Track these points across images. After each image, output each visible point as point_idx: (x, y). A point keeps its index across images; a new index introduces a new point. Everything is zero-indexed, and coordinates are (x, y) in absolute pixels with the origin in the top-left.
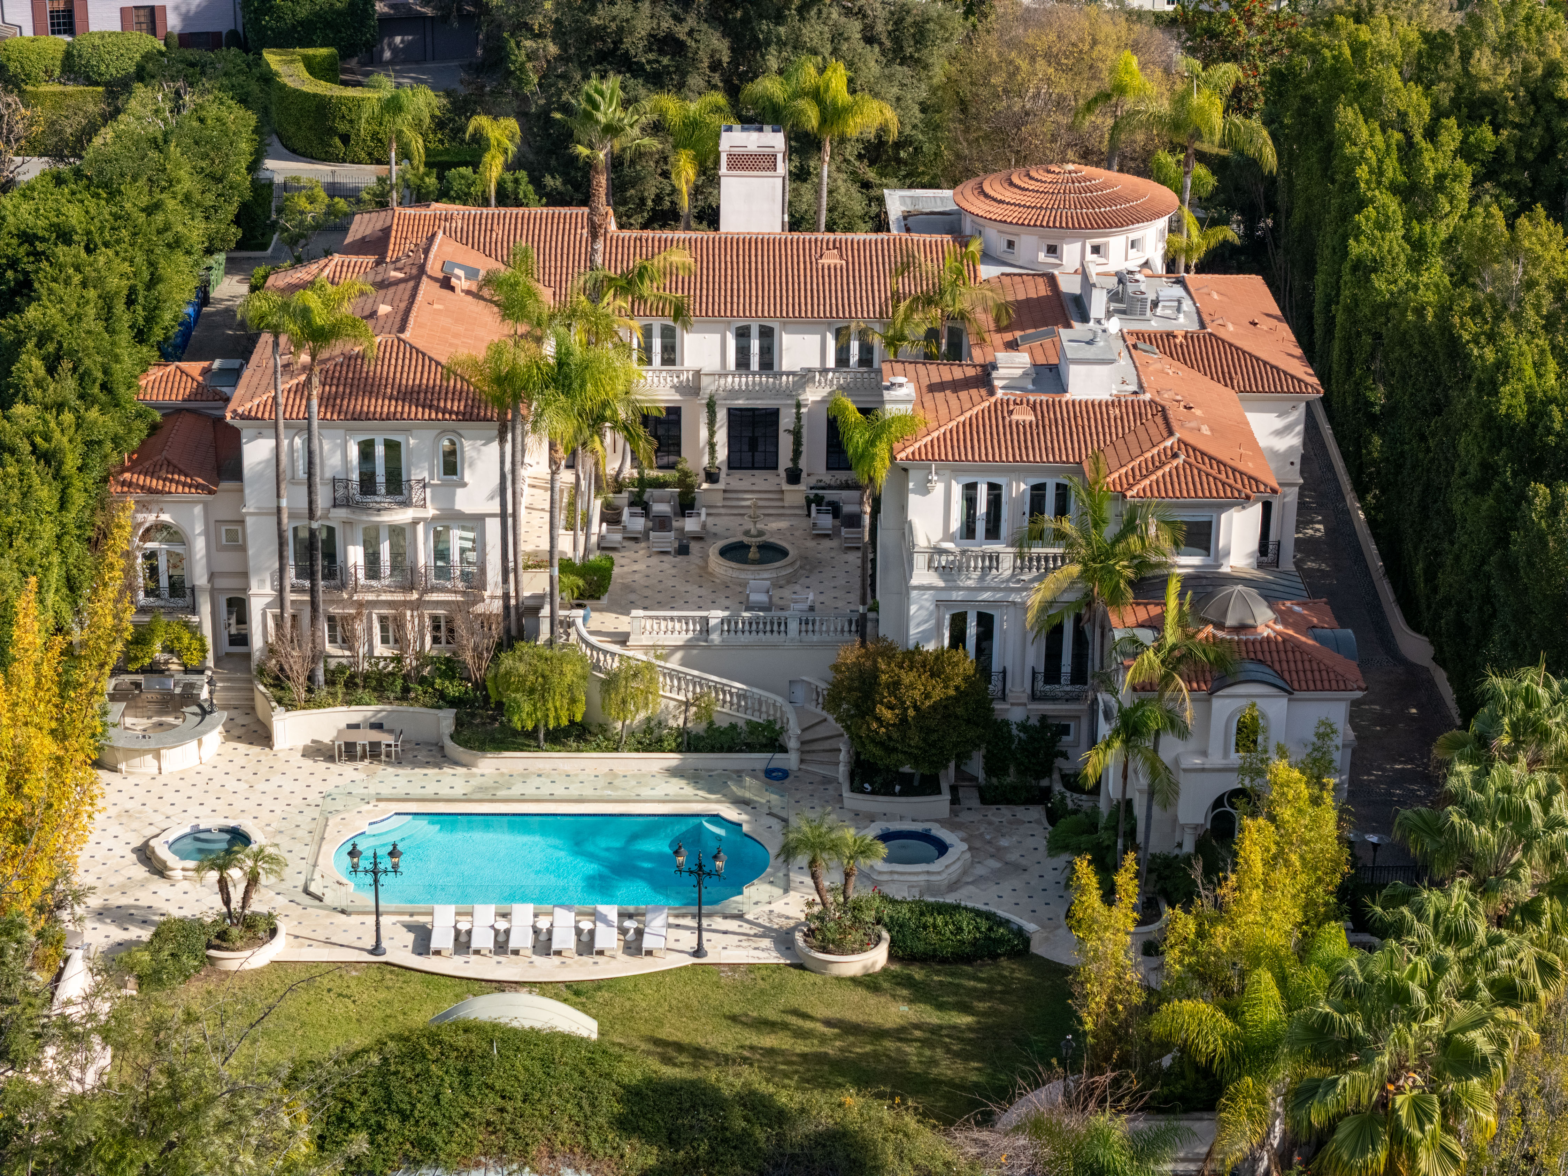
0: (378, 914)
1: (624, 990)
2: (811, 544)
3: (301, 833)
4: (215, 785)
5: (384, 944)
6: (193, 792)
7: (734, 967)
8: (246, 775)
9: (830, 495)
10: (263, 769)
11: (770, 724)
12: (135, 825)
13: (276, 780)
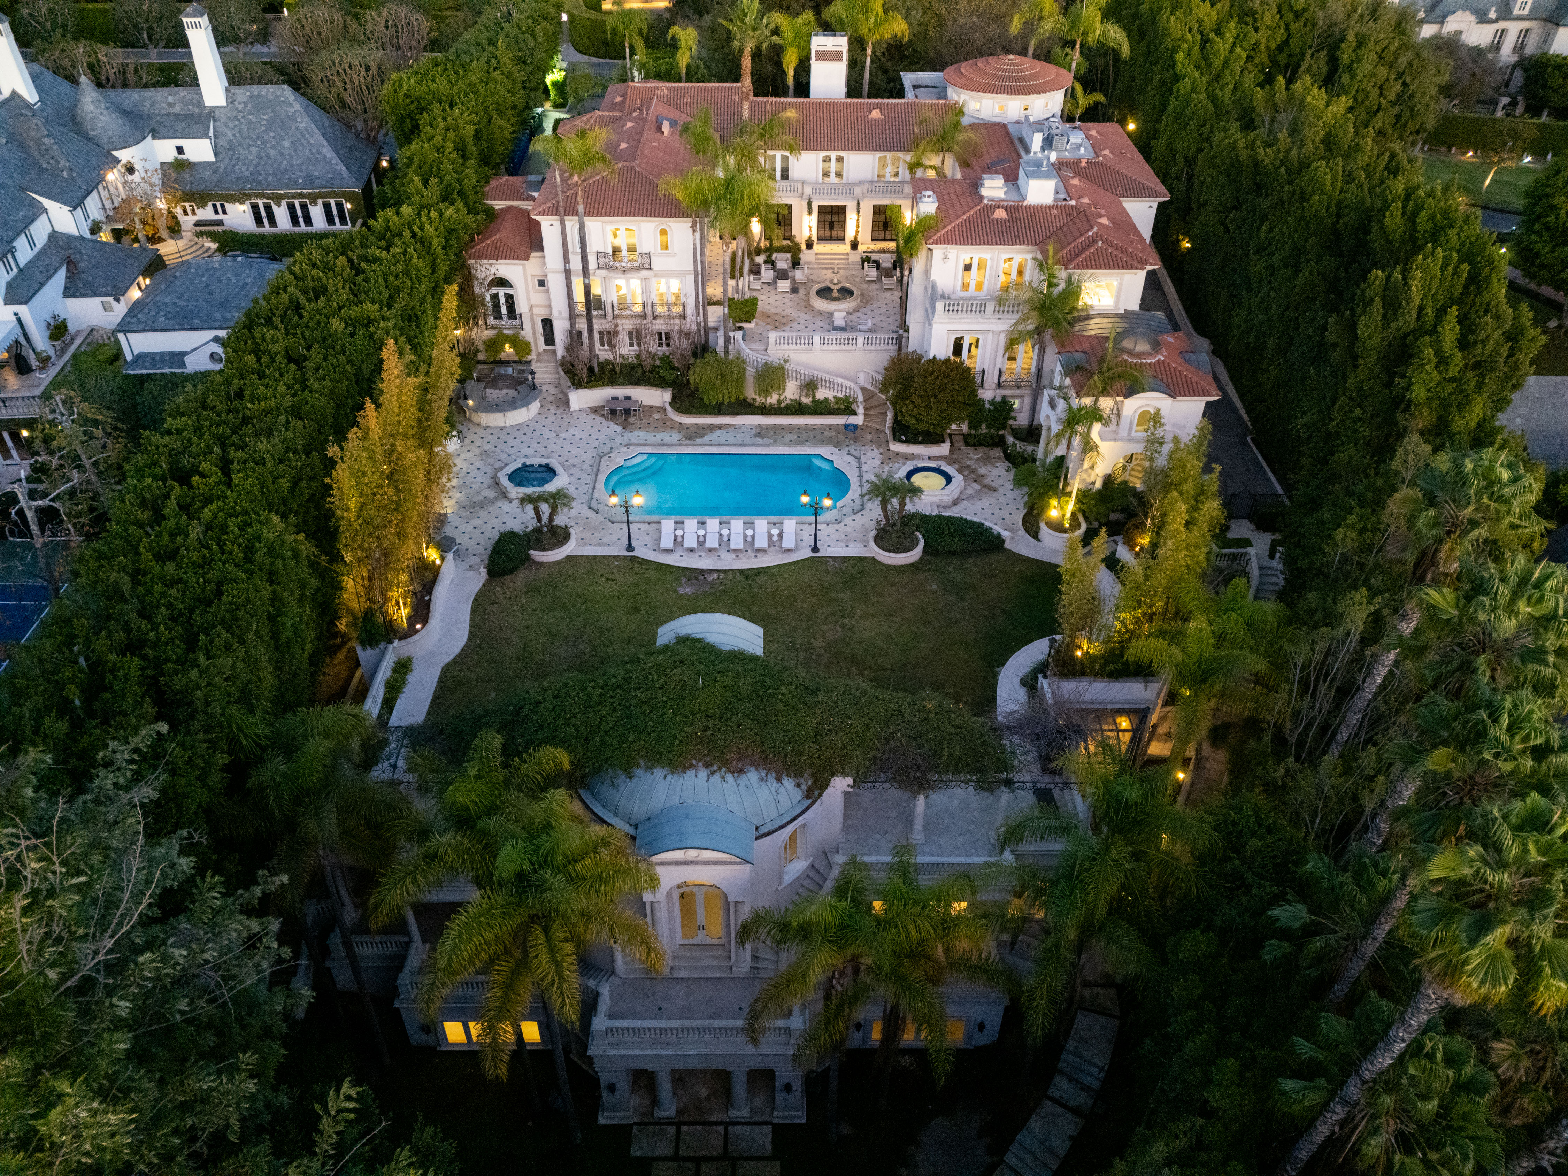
0: (628, 523)
1: (773, 575)
2: (865, 286)
3: (586, 466)
4: (537, 434)
5: (634, 544)
6: (524, 439)
7: (835, 559)
8: (554, 427)
9: (874, 256)
10: (564, 424)
11: (847, 398)
12: (490, 461)
13: (572, 431)
